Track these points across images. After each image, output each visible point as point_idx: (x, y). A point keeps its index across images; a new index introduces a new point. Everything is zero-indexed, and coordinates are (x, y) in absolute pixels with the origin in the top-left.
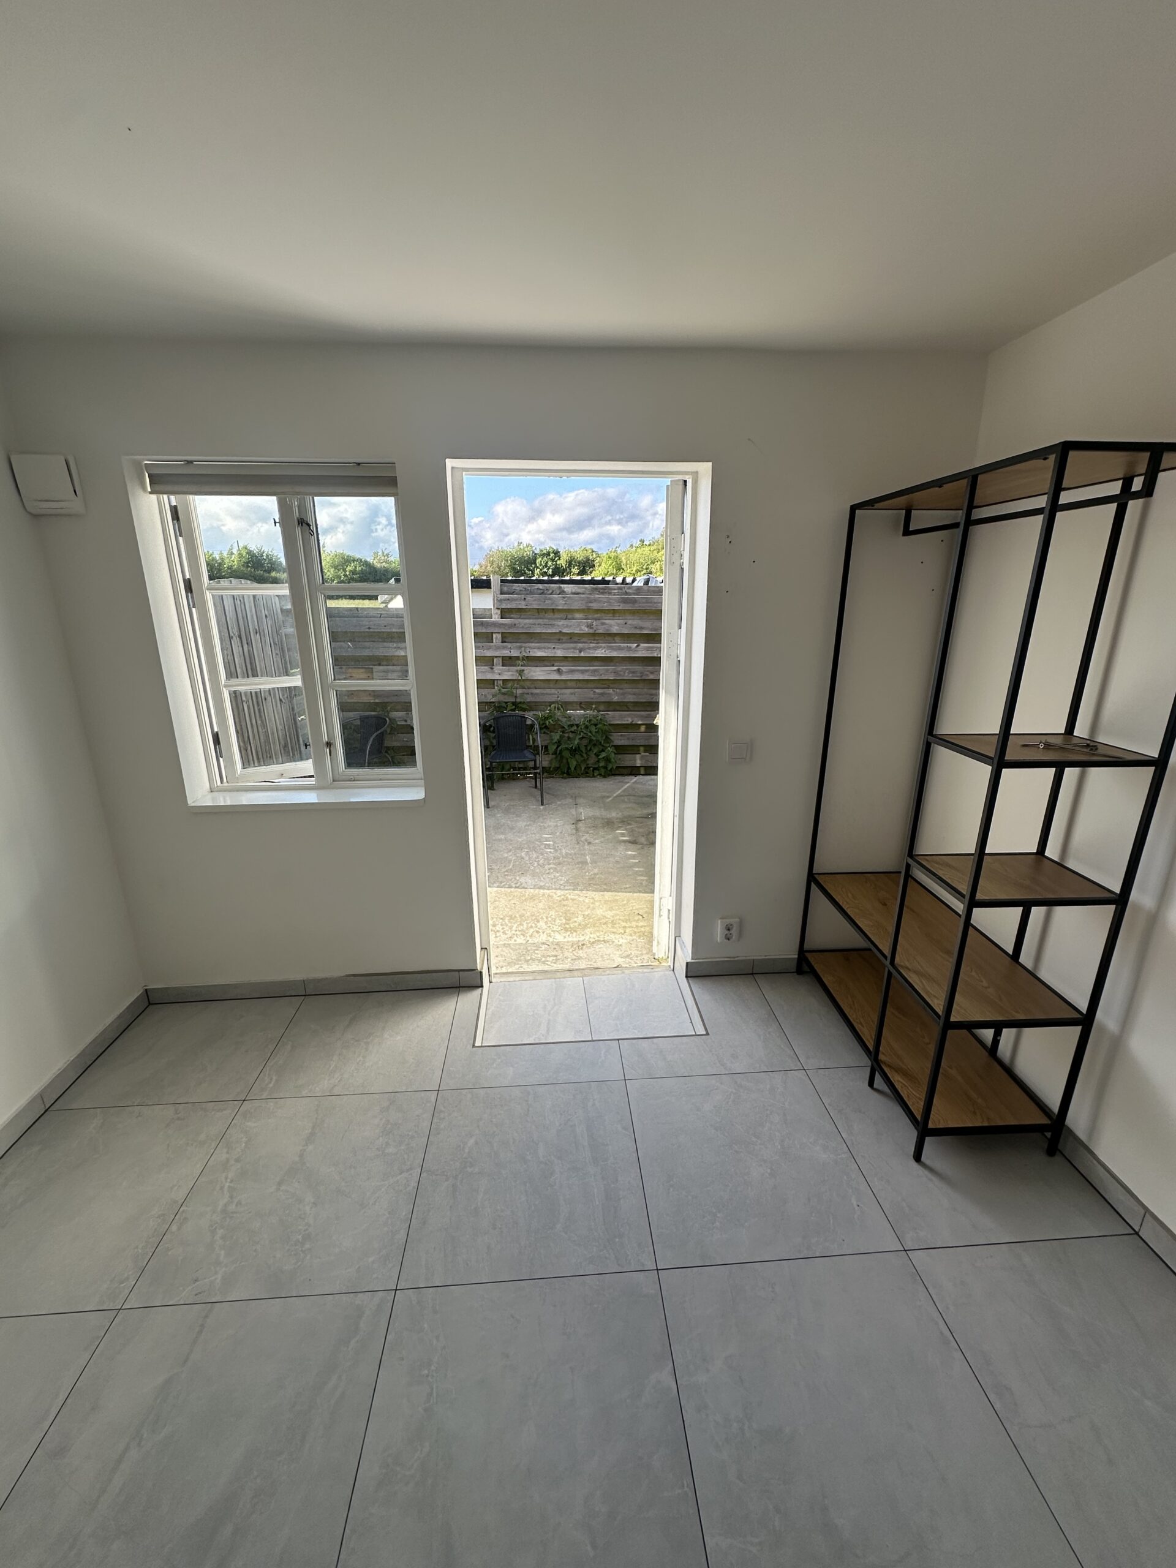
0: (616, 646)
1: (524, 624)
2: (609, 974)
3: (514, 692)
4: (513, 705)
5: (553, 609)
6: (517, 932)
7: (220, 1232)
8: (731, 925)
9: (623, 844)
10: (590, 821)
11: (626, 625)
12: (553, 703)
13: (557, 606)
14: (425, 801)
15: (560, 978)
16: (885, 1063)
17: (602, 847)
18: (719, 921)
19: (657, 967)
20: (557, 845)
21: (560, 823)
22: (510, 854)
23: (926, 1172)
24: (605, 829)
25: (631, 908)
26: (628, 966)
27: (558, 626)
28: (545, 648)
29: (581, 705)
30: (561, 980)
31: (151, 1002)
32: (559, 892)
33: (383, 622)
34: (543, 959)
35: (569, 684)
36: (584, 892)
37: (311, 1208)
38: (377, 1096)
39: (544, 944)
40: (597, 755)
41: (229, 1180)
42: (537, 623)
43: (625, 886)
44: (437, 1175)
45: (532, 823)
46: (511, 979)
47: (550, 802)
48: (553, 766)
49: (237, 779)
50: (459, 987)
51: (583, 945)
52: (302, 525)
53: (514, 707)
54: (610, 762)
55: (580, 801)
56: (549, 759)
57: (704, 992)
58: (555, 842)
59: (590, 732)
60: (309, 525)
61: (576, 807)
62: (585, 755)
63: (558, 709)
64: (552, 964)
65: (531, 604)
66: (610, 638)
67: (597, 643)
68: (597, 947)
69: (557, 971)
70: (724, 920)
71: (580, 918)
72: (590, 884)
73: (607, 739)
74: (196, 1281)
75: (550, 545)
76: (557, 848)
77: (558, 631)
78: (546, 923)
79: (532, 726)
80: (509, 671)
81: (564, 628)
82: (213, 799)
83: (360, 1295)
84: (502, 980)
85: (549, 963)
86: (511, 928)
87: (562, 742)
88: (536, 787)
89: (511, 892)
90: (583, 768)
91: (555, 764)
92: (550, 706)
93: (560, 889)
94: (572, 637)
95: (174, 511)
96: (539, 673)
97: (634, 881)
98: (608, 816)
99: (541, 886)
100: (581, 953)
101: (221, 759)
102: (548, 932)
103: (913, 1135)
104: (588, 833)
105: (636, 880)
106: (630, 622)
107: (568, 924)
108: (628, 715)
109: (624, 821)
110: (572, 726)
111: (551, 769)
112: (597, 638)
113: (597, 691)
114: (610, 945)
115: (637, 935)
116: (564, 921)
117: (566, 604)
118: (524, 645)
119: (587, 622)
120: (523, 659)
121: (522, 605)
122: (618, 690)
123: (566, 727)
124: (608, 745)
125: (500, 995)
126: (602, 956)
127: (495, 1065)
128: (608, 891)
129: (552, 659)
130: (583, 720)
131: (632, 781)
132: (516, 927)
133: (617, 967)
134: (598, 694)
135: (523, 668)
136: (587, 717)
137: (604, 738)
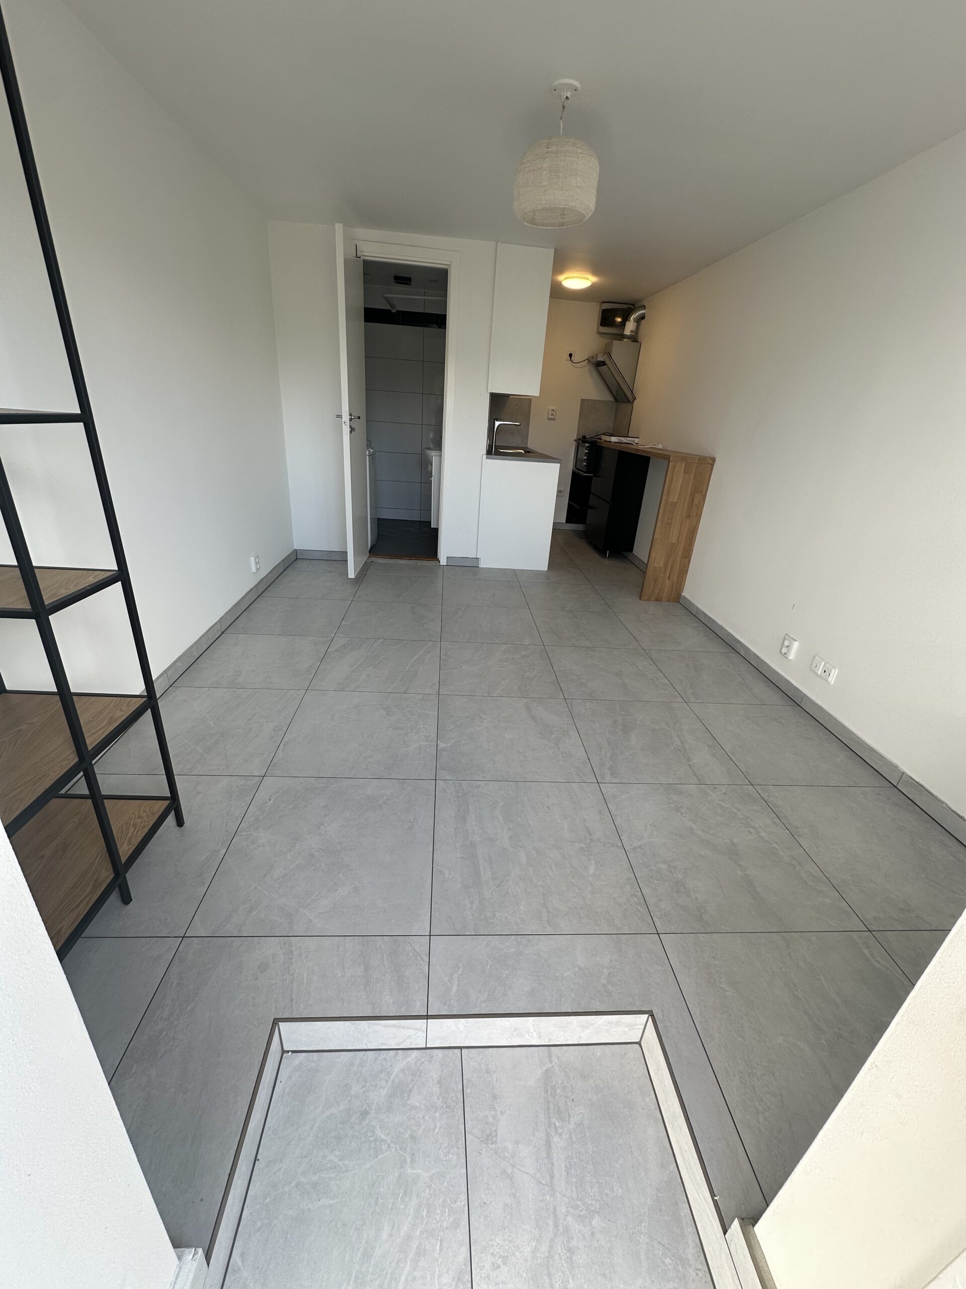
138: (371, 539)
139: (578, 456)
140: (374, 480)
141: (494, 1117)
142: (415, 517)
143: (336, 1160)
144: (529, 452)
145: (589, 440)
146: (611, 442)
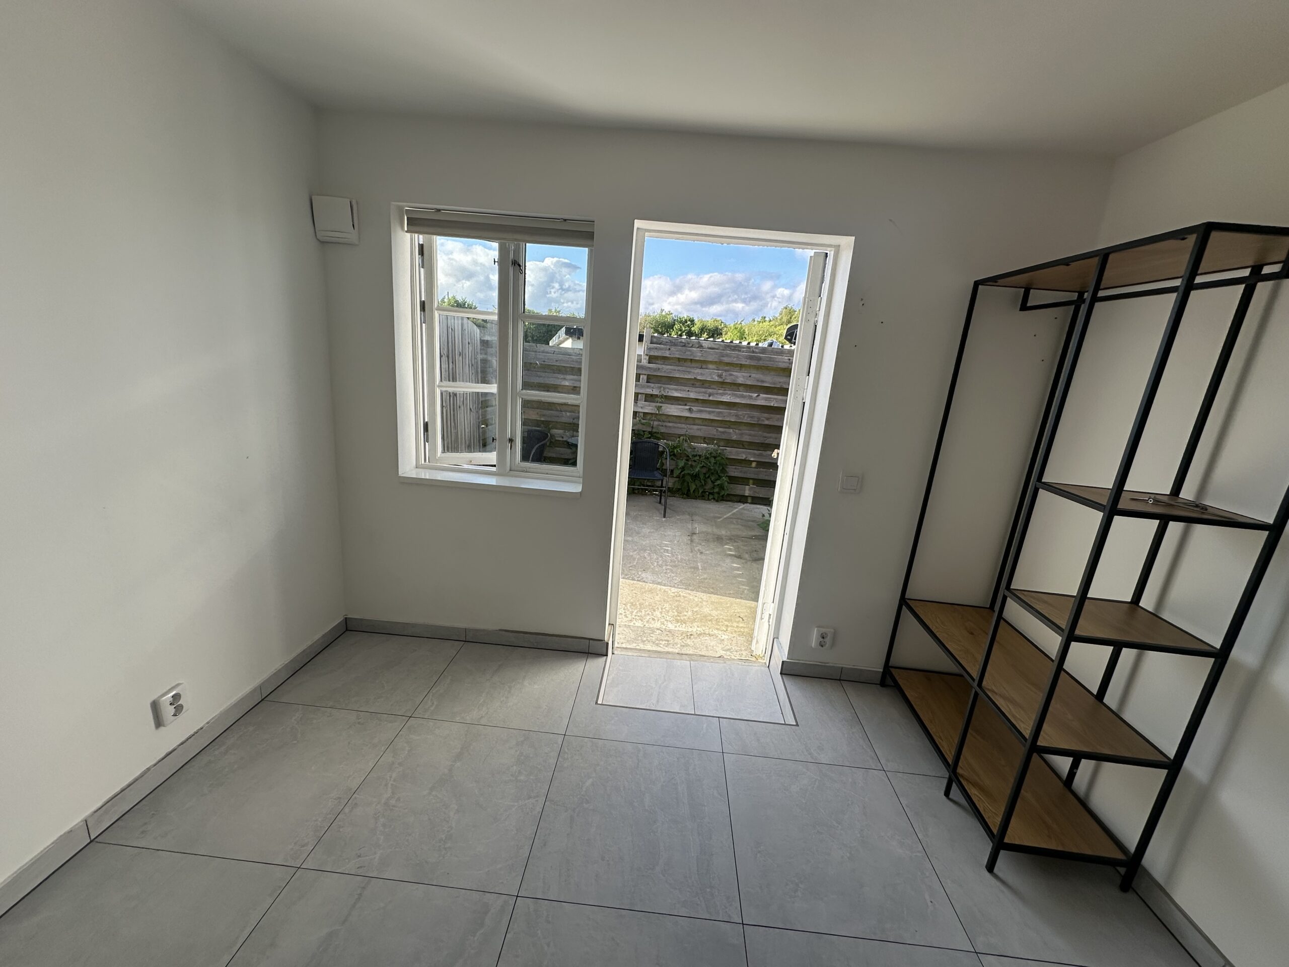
0: (739, 394)
1: (666, 369)
2: (712, 662)
3: (652, 423)
4: (650, 434)
5: (691, 359)
6: (637, 617)
7: (382, 820)
8: (826, 634)
9: (730, 557)
10: (703, 535)
11: (749, 378)
12: (682, 435)
13: (694, 357)
14: (581, 494)
15: (671, 659)
16: (962, 776)
17: (711, 557)
18: (816, 629)
19: (755, 662)
20: (674, 551)
21: (678, 534)
22: (635, 553)
23: (998, 884)
24: (715, 543)
25: (733, 611)
26: (729, 657)
27: (694, 373)
28: (681, 390)
29: (705, 440)
30: (672, 660)
31: (348, 629)
32: (673, 590)
33: (555, 357)
34: (657, 642)
35: (697, 422)
36: (694, 592)
37: (455, 814)
38: (515, 731)
39: (658, 629)
40: (713, 482)
41: (392, 779)
42: (677, 369)
43: (729, 592)
44: (557, 805)
45: (655, 531)
46: (630, 654)
47: (671, 516)
48: (675, 487)
49: (437, 461)
50: (589, 653)
51: (691, 635)
52: (515, 265)
53: (650, 435)
54: (723, 489)
55: (695, 518)
56: (673, 481)
57: (796, 689)
58: (672, 549)
59: (710, 462)
60: (519, 266)
61: (692, 523)
62: (703, 482)
63: (686, 441)
64: (664, 647)
65: (674, 354)
66: (735, 387)
67: (724, 390)
68: (703, 639)
69: (668, 653)
70: (820, 629)
71: (690, 613)
72: (699, 587)
73: (724, 471)
74: (359, 856)
75: (685, 315)
76: (674, 553)
77: (693, 378)
78: (661, 613)
79: (663, 452)
80: (649, 406)
81: (699, 375)
82: (417, 474)
83: (488, 894)
84: (622, 653)
85: (661, 646)
86: (632, 613)
87: (685, 468)
88: (660, 502)
89: (633, 583)
90: (700, 492)
91: (678, 486)
92: (679, 438)
93: (674, 587)
94: (704, 384)
95: (421, 247)
96: (673, 410)
97: (737, 589)
98: (719, 533)
99: (659, 583)
100: (689, 642)
101: (427, 444)
102: (662, 620)
103: (987, 847)
104: (701, 545)
105: (739, 588)
106: (753, 375)
107: (679, 616)
108: (743, 452)
109: (732, 539)
110: (695, 456)
111: (674, 489)
112: (724, 386)
113: (720, 429)
114: (714, 638)
115: (738, 634)
116: (676, 613)
117: (702, 356)
118: (664, 386)
119: (718, 373)
120: (662, 397)
121: (667, 354)
122: (737, 431)
123: (690, 456)
124: (723, 475)
125: (620, 665)
126: (706, 647)
127: (613, 722)
128: (715, 594)
129: (685, 399)
130: (705, 452)
131: (741, 507)
132: (636, 613)
133: (720, 657)
134: (720, 432)
135: (661, 405)
136: (709, 450)
137: (721, 468)
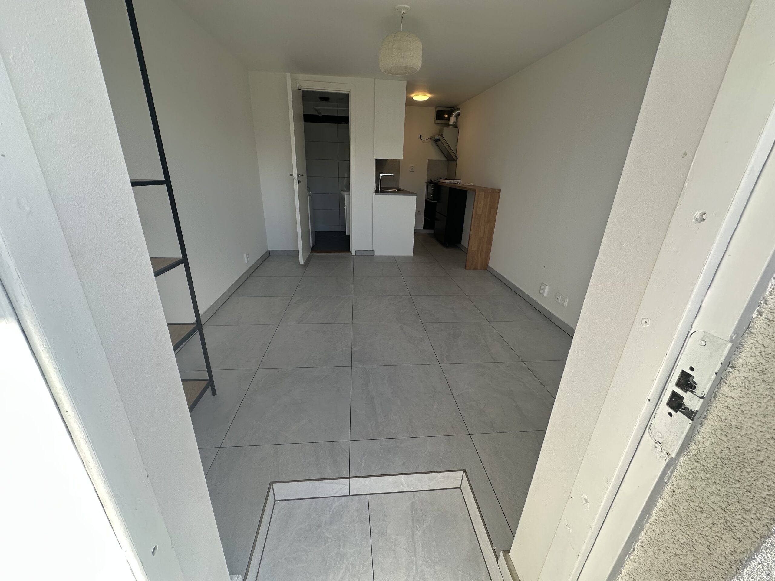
138: (312, 242)
139: (429, 191)
140: (313, 210)
141: (385, 524)
142: (337, 229)
143: (305, 547)
144: (400, 190)
145: (433, 182)
146: (445, 183)
